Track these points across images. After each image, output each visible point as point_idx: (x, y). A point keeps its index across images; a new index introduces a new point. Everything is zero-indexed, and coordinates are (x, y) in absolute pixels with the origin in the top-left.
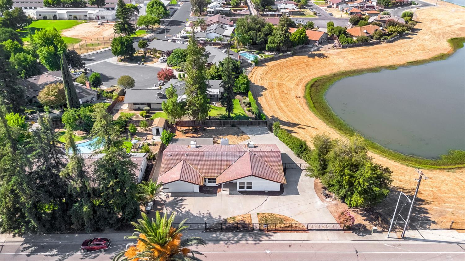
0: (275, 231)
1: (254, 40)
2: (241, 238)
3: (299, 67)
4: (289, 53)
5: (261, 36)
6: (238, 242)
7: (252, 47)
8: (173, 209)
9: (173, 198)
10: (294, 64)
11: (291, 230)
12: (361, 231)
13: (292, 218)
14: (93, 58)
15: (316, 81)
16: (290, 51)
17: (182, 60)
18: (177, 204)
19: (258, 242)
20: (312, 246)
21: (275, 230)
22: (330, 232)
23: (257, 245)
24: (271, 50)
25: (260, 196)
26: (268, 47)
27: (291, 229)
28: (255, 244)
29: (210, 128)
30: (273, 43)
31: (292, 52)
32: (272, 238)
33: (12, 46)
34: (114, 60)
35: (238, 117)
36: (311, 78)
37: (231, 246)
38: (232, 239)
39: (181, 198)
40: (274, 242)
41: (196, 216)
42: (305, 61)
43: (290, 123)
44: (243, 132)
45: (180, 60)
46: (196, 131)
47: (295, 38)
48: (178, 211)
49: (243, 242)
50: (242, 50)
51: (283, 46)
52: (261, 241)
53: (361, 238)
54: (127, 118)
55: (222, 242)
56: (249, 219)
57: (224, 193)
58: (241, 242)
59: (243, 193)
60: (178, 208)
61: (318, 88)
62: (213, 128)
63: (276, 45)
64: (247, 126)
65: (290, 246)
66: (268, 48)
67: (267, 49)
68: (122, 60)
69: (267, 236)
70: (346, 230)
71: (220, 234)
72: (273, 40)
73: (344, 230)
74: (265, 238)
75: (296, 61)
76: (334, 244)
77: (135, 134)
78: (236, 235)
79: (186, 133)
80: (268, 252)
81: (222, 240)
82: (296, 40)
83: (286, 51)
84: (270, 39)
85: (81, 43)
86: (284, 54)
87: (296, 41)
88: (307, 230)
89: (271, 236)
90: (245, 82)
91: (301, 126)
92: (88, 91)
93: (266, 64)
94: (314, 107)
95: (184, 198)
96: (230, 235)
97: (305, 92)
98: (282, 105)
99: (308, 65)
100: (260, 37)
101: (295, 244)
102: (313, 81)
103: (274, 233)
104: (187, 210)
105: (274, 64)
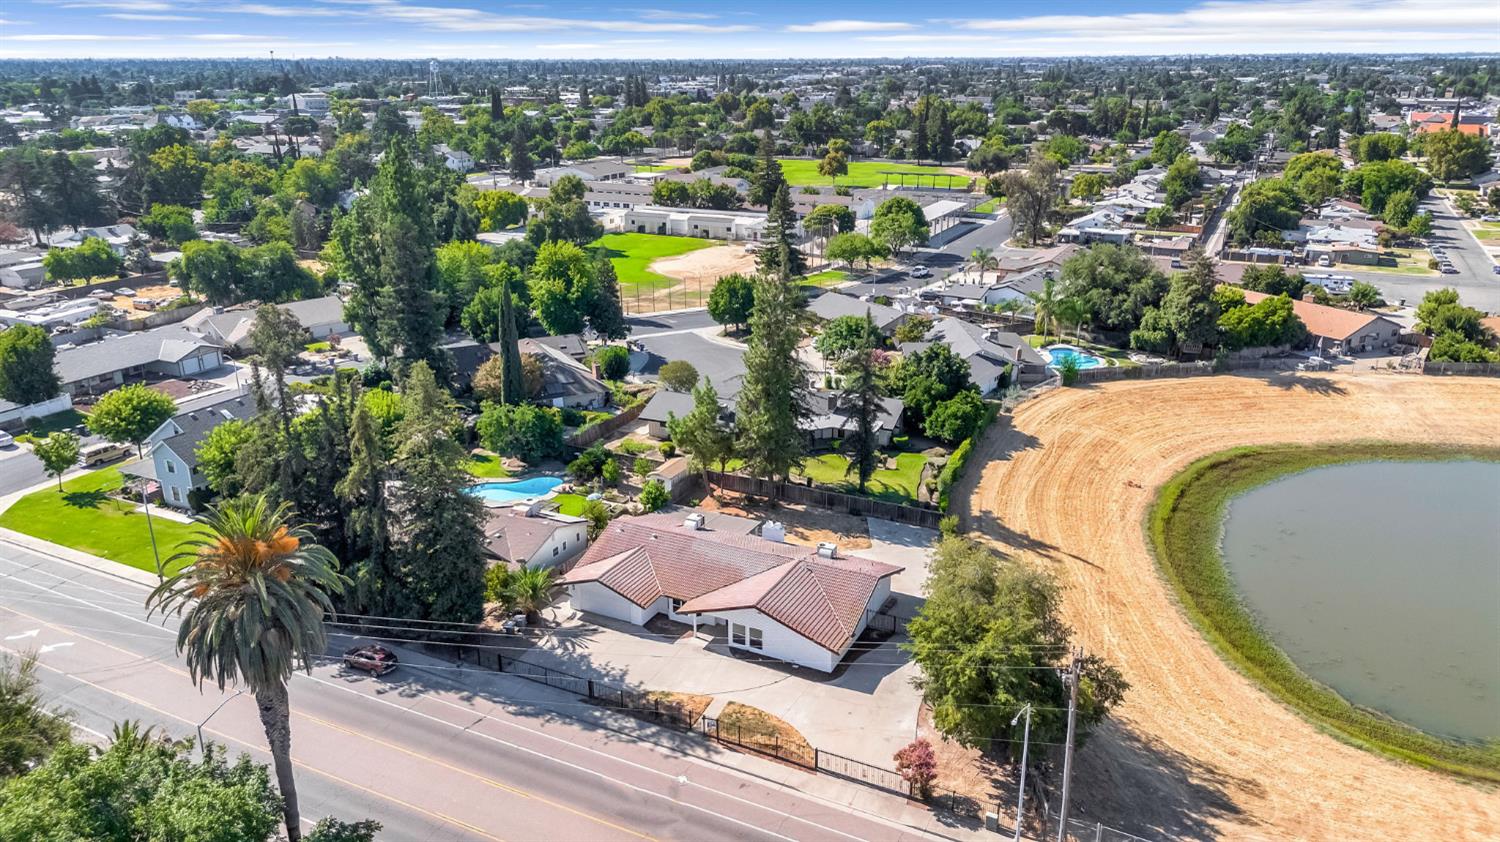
0: (735, 747)
1: (1103, 316)
2: (648, 736)
3: (1211, 409)
4: (1200, 363)
5: (1125, 306)
6: (634, 742)
7: (1102, 337)
8: (562, 643)
9: (581, 623)
10: (1202, 396)
11: (776, 757)
12: (956, 816)
13: (803, 733)
14: (671, 322)
15: (1245, 456)
16: (1210, 358)
17: (847, 343)
18: (576, 636)
19: (679, 755)
20: (795, 804)
21: (739, 745)
22: (870, 790)
23: (672, 760)
24: (1143, 347)
25: (771, 671)
26: (1137, 338)
27: (776, 753)
28: (667, 757)
29: (792, 506)
30: (1155, 329)
31: (1214, 362)
32: (716, 758)
33: (502, 275)
34: (712, 333)
35: (888, 496)
36: (1232, 443)
37: (615, 744)
38: (627, 731)
39: (595, 627)
40: (716, 767)
41: (595, 670)
42: (1250, 393)
43: (1027, 537)
44: (866, 531)
45: (840, 342)
46: (750, 505)
47: (1239, 323)
48: (566, 649)
49: (648, 745)
50: (1063, 342)
51: (1185, 341)
52: (686, 754)
53: (941, 828)
54: (628, 452)
55: (601, 732)
56: (702, 706)
57: (696, 641)
58: (641, 744)
59: (736, 653)
60: (573, 644)
61: (1234, 474)
62: (800, 508)
63: (1159, 335)
64: (892, 520)
65: (743, 786)
66: (1136, 343)
67: (1133, 344)
68: (727, 334)
69: (708, 749)
70: (916, 800)
71: (610, 716)
72: (1155, 319)
73: (910, 797)
74: (700, 752)
75: (1214, 389)
76: (856, 818)
77: (616, 487)
78: (641, 728)
79: (725, 505)
80: (682, 779)
81: (605, 727)
82: (1239, 328)
83: (1191, 358)
84: (1149, 314)
85: (677, 288)
86: (1181, 365)
87: (1240, 333)
88: (815, 769)
89: (717, 752)
90: (959, 414)
91: (1053, 553)
92: (587, 383)
93: (1103, 385)
94: (1163, 519)
95: (601, 629)
96: (631, 723)
97: (1173, 478)
98: (1054, 492)
99: (1248, 406)
100: (1120, 307)
101: (757, 786)
102: (1232, 453)
103: (731, 749)
104: (586, 652)
105: (1129, 387)
